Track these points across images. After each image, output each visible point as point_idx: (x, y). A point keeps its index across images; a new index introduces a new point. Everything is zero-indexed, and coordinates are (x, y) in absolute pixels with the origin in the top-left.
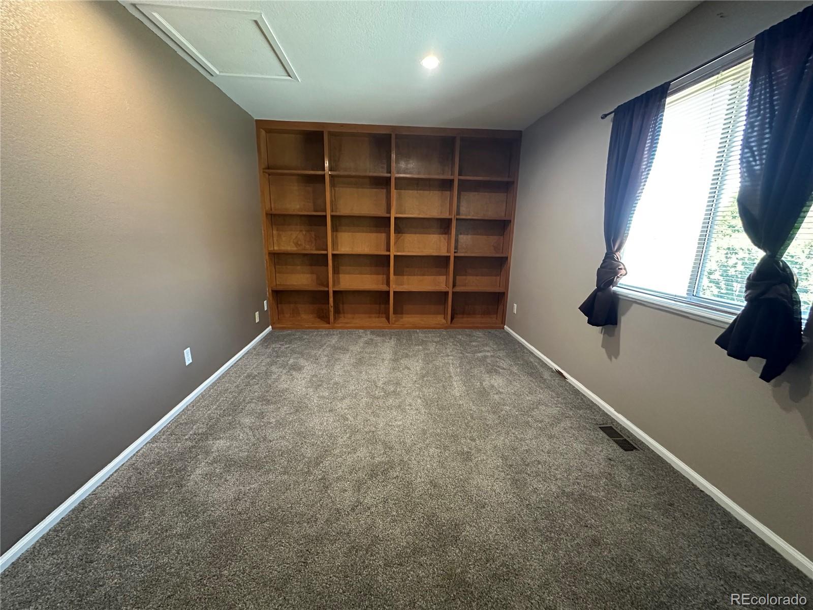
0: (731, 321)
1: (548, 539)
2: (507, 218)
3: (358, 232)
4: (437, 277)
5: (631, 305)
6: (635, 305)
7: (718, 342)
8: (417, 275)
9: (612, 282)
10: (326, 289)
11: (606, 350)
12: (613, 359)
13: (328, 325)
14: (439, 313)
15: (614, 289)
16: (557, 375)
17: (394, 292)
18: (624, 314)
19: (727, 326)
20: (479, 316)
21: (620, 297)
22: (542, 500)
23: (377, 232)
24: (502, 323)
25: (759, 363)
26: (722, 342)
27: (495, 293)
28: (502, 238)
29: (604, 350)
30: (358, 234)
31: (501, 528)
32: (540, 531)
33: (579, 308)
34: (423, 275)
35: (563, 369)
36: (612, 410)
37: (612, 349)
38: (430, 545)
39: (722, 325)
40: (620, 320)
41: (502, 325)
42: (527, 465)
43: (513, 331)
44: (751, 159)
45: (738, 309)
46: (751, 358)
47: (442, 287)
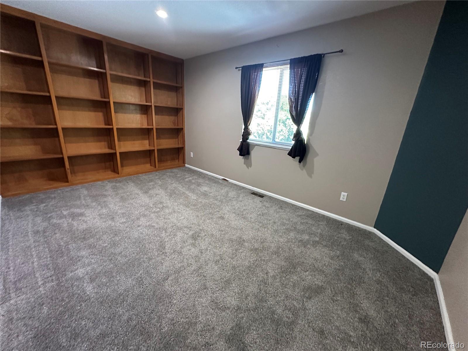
0: (291, 148)
1: (265, 228)
2: (178, 107)
3: (79, 110)
4: (143, 141)
5: (255, 146)
6: (256, 146)
7: (288, 154)
8: (130, 141)
9: (247, 139)
10: (61, 156)
11: (246, 165)
12: (249, 168)
13: (67, 184)
14: (147, 163)
15: (248, 141)
16: (223, 180)
17: (120, 153)
18: (252, 150)
19: (290, 150)
20: (169, 162)
21: (250, 144)
22: (255, 219)
23: (95, 111)
24: (184, 163)
25: (298, 158)
26: (290, 154)
27: (176, 148)
28: (176, 117)
29: (245, 165)
30: (78, 113)
31: (252, 231)
32: (262, 227)
33: (237, 150)
34: (134, 140)
35: (226, 178)
36: (251, 187)
37: (249, 165)
38: (238, 246)
39: (287, 149)
40: (251, 153)
41: (184, 165)
42: (242, 212)
43: (192, 166)
44: (291, 94)
45: (292, 145)
46: (296, 157)
47: (147, 147)
